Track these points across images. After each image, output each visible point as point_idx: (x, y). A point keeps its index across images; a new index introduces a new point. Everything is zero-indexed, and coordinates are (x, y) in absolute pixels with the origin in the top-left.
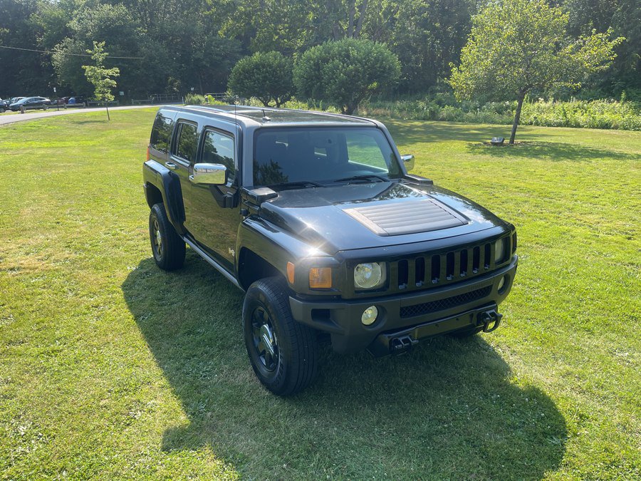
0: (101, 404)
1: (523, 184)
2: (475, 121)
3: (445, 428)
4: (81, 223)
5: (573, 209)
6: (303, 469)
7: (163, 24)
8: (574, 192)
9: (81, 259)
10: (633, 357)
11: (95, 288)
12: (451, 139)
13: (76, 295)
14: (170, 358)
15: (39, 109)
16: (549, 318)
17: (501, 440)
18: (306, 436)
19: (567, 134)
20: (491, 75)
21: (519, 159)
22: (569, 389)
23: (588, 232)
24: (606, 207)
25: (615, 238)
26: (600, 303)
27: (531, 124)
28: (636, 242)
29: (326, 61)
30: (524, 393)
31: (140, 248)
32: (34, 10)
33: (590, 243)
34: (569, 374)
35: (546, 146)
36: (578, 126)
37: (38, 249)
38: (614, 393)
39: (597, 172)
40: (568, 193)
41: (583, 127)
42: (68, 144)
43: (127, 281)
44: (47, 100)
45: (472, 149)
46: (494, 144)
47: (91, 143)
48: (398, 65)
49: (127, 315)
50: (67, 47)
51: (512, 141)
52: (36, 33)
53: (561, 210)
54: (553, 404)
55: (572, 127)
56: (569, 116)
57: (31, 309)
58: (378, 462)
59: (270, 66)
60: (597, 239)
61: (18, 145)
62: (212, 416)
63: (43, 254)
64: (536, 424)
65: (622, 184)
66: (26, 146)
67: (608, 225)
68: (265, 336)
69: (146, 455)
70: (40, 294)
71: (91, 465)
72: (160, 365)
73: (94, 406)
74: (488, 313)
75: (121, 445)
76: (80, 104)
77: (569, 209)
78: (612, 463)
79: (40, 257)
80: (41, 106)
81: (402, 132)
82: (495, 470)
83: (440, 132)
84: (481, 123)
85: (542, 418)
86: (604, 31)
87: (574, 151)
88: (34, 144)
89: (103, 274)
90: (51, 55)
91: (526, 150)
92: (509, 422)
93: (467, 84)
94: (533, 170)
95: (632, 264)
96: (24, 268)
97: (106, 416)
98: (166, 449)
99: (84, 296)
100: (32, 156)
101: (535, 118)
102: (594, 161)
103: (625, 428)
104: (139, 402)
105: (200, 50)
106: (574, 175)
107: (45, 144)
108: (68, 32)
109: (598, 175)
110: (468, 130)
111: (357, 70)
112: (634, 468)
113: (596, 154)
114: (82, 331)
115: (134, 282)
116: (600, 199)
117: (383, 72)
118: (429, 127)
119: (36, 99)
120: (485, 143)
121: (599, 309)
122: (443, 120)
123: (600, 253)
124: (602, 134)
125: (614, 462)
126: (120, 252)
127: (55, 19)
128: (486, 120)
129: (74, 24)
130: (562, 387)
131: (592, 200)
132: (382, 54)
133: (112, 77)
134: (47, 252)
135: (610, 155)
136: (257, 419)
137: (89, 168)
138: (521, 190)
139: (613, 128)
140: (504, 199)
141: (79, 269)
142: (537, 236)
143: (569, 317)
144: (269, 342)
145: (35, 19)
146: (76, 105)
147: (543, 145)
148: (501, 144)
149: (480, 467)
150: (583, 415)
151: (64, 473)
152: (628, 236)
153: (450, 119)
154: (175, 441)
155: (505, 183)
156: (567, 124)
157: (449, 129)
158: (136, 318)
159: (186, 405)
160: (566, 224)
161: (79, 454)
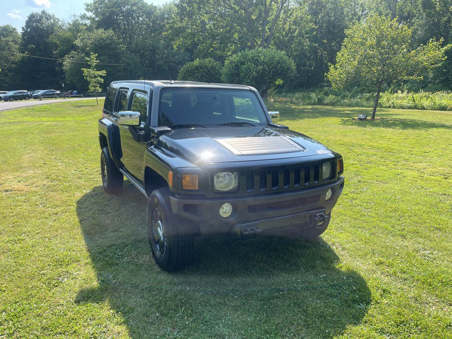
0: (41, 272)
1: (375, 144)
2: (350, 105)
3: (281, 295)
4: (60, 164)
5: (408, 159)
6: (171, 317)
7: (137, 42)
8: (412, 149)
9: (54, 185)
10: (433, 254)
11: (58, 203)
12: (330, 116)
13: (44, 206)
14: (97, 246)
15: (52, 98)
16: (375, 227)
17: (319, 303)
18: (179, 297)
19: (415, 113)
20: (358, 72)
21: (375, 129)
22: (379, 273)
23: (416, 174)
24: (433, 159)
25: (435, 178)
26: (415, 219)
27: (390, 107)
28: (450, 181)
29: (243, 63)
30: (344, 274)
31: (96, 179)
32: (52, 33)
33: (417, 181)
34: (381, 263)
35: (397, 121)
36: (423, 108)
37: (27, 178)
38: (413, 277)
39: (431, 136)
40: (407, 150)
41: (427, 109)
42: (67, 119)
43: (81, 199)
44: (58, 92)
45: (344, 123)
46: (360, 119)
47: (82, 119)
48: (293, 66)
49: (75, 219)
50: (73, 58)
51: (373, 118)
52: (52, 48)
53: (399, 160)
54: (364, 282)
55: (419, 109)
56: (417, 102)
57: (12, 214)
58: (227, 316)
59: (206, 68)
60: (422, 178)
61: (33, 119)
62: (116, 283)
63: (29, 182)
64: (349, 294)
65: (447, 144)
66: (39, 120)
67: (432, 169)
68: (159, 229)
69: (63, 305)
70: (21, 206)
71: (23, 309)
72: (88, 251)
73: (36, 273)
74: (318, 215)
75: (47, 298)
76: (80, 95)
77: (405, 160)
78: (402, 322)
79: (27, 184)
80: (53, 96)
81: (296, 112)
82: (310, 322)
83: (324, 112)
84: (354, 107)
85: (355, 291)
86: (438, 40)
87: (417, 124)
88: (44, 119)
89: (66, 194)
90: (62, 63)
91: (382, 123)
92: (328, 292)
93: (340, 77)
94: (384, 135)
95: (445, 195)
96: (15, 190)
97: (42, 280)
98: (78, 302)
99: (49, 207)
100: (41, 126)
101: (393, 103)
102: (430, 130)
103: (416, 300)
104: (68, 272)
105: (161, 59)
106: (413, 139)
107: (52, 119)
108: (74, 48)
109: (431, 138)
110: (343, 111)
111: (264, 70)
112: (417, 326)
113: (433, 126)
114: (41, 228)
115: (86, 200)
116: (430, 153)
117: (283, 71)
118: (317, 109)
119: (50, 92)
120: (354, 119)
121: (414, 222)
122: (327, 104)
123: (422, 187)
124: (439, 114)
125: (403, 322)
126: (82, 182)
127: (66, 38)
128: (357, 105)
129: (78, 42)
130: (374, 272)
131: (424, 154)
132: (282, 58)
133: (101, 77)
134: (33, 181)
135: (443, 126)
136: (146, 285)
137: (76, 133)
138: (373, 147)
139: (449, 110)
140: (359, 153)
141: (51, 191)
142: (378, 176)
143: (389, 228)
144: (161, 233)
145: (53, 39)
146: (78, 95)
147: (395, 120)
148: (365, 119)
149: (300, 321)
150: (386, 290)
151: (4, 314)
152: (445, 177)
153: (333, 104)
154: (85, 297)
155: (363, 143)
156: (416, 107)
157: (330, 110)
158: (81, 221)
159: (99, 275)
160: (401, 169)
161: (18, 302)
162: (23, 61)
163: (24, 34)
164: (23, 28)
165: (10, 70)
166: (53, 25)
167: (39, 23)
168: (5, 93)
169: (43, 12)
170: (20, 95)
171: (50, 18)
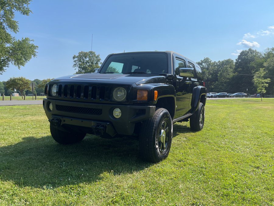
32: (253, 61)
119: (240, 94)
127: (260, 63)
129: (265, 64)
145: (252, 64)
162: (233, 78)
163: (236, 63)
164: (236, 60)
165: (225, 83)
166: (255, 56)
167: (246, 56)
168: (215, 94)
169: (250, 50)
170: (222, 95)
171: (254, 52)
